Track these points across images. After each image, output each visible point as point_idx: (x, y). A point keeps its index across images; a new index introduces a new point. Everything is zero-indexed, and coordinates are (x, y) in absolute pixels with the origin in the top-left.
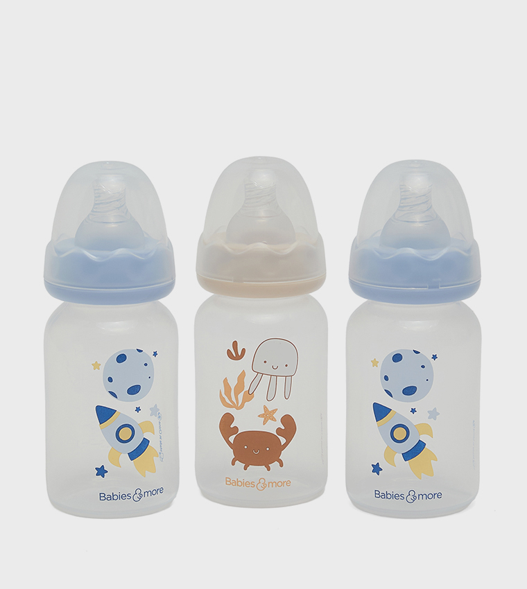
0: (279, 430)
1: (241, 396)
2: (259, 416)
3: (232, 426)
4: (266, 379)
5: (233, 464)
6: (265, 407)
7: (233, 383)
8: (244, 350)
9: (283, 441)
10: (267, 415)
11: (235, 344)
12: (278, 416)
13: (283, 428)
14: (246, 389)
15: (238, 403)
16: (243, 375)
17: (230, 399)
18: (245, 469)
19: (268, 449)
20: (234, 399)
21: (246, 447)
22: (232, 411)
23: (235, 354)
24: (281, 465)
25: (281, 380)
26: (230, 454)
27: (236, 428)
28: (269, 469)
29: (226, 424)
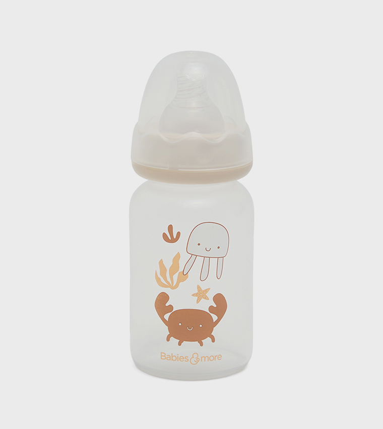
0: (211, 308)
1: (175, 277)
2: (193, 295)
3: (167, 305)
4: (200, 260)
5: (168, 339)
6: (199, 287)
7: (168, 265)
8: (179, 234)
9: (215, 318)
10: (201, 294)
11: (170, 228)
12: (211, 295)
13: (215, 306)
14: (181, 270)
15: (172, 283)
16: (178, 257)
17: (165, 279)
18: (180, 344)
19: (201, 326)
20: (169, 279)
21: (180, 324)
22: (167, 291)
23: (171, 237)
24: (213, 340)
25: (213, 262)
26: (165, 330)
27: (171, 307)
28: (201, 344)
29: (162, 303)
